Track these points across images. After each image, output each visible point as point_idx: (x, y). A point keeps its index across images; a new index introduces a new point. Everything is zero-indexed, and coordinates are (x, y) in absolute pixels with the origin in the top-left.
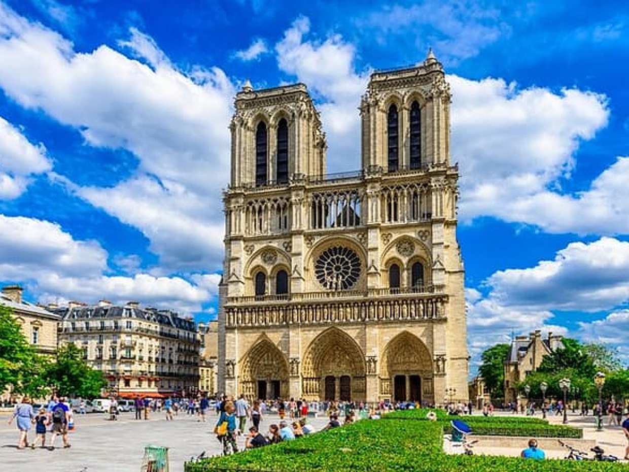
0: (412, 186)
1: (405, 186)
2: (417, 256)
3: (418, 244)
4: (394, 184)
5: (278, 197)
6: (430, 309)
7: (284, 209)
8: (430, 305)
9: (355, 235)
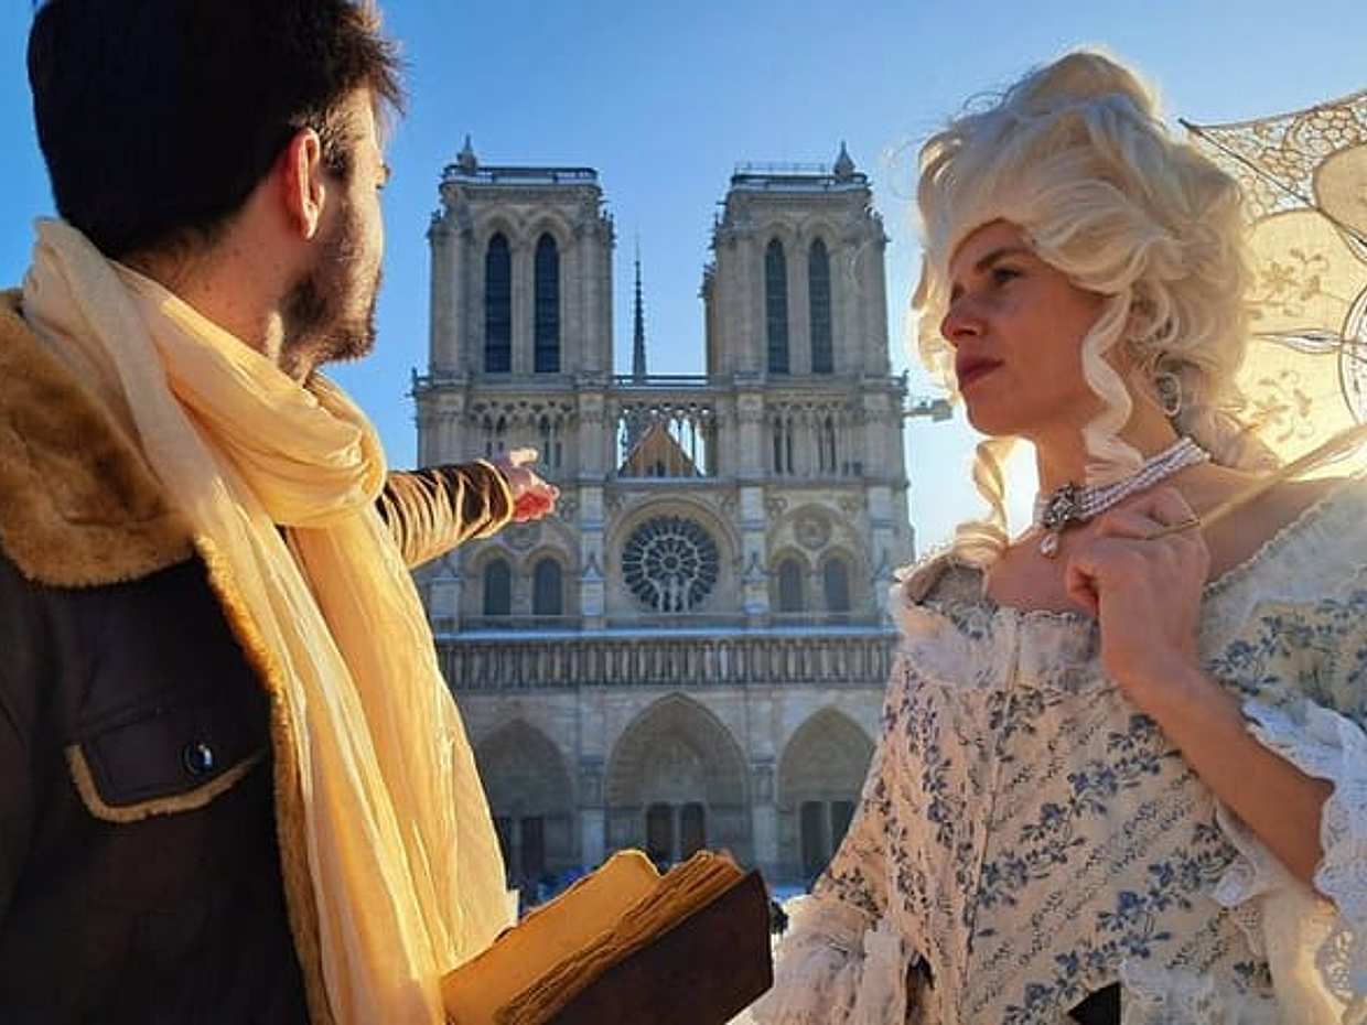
0: (823, 407)
1: (810, 405)
2: (837, 548)
3: (839, 523)
4: (787, 399)
5: (545, 402)
6: (877, 662)
7: (556, 427)
8: (874, 653)
9: (710, 497)
